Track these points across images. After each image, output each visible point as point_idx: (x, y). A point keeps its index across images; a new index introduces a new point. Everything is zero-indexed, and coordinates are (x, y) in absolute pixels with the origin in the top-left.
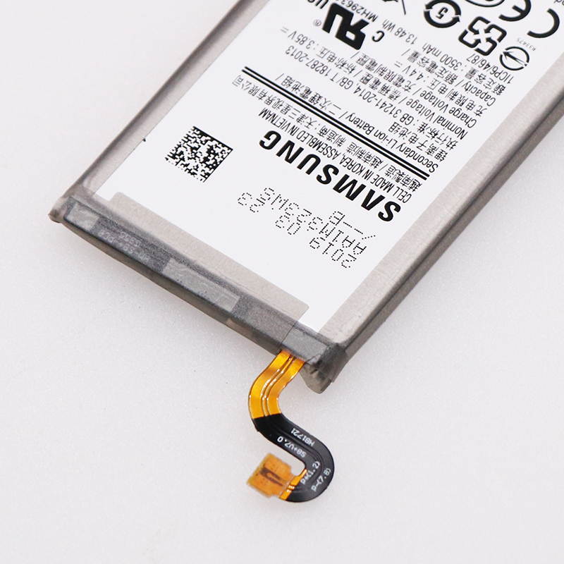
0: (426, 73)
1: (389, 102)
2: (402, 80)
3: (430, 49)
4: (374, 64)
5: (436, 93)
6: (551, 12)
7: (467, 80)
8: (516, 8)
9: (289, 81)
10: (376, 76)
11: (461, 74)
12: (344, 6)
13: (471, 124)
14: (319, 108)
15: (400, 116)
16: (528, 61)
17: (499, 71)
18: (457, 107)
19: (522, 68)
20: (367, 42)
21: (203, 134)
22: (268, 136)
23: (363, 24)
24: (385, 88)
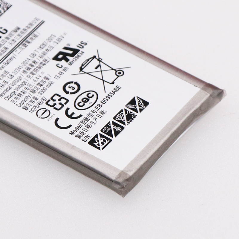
0: (37, 83)
1: (22, 70)
2: (34, 74)
3: (51, 84)
4: (44, 64)
5: (25, 86)
6: (70, 126)
7: (32, 97)
8: (73, 113)
9: (36, 36)
10: (37, 65)
11: (36, 95)
12: (78, 54)
13: (7, 99)
14: (20, 46)
15: (13, 74)
16: (41, 118)
17: (36, 108)
18: (17, 94)
19: (38, 116)
20: (57, 62)
21: (8, 8)
22: (5, 30)
23: (67, 60)
24: (29, 69)
